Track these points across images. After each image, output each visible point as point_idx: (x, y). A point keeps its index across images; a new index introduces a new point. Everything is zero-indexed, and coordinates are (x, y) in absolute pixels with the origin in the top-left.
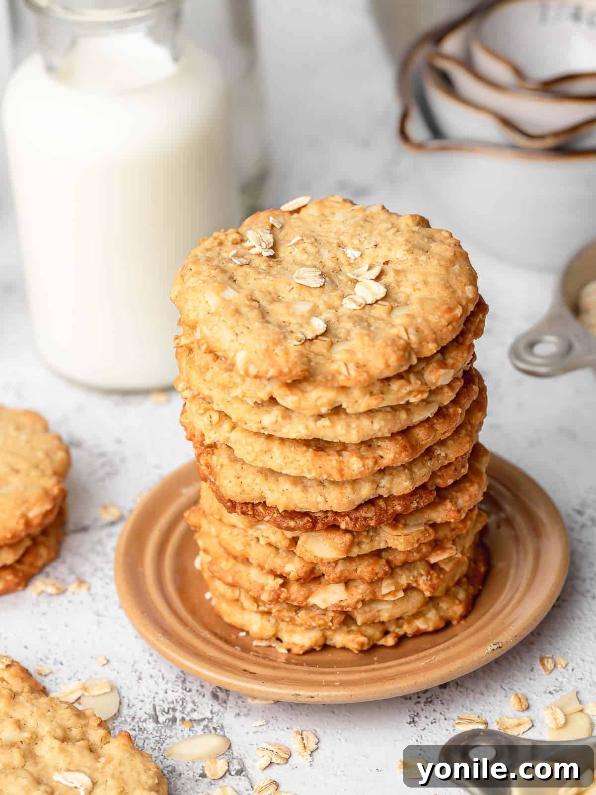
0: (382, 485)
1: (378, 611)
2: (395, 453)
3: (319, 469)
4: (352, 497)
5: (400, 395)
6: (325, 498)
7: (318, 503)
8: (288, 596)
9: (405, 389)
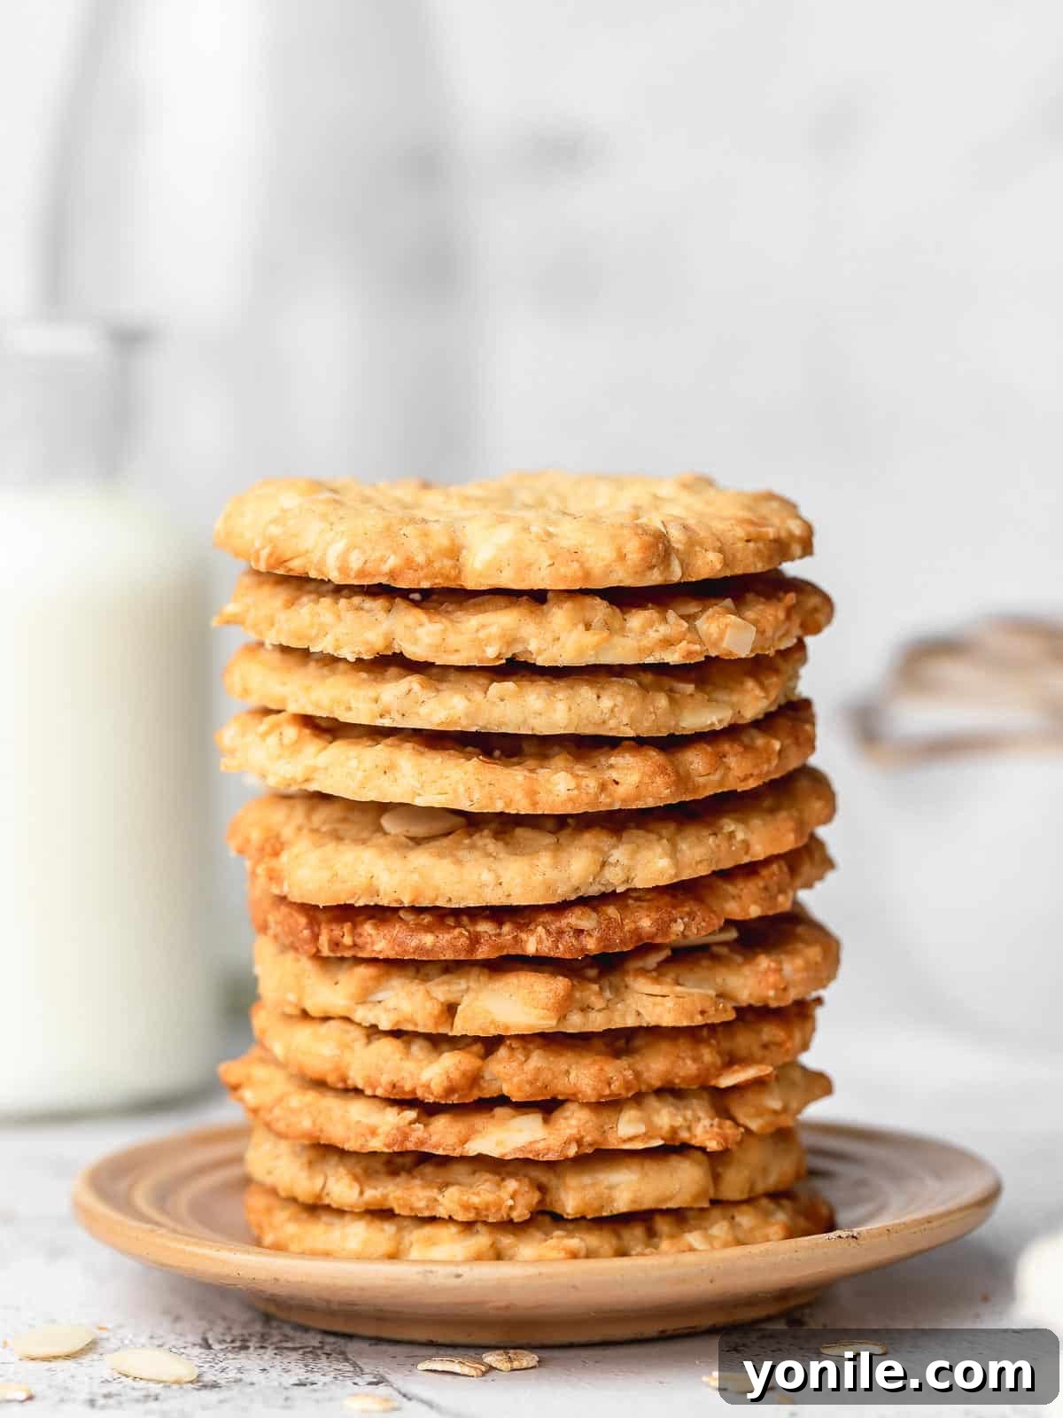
0: (612, 860)
1: (611, 1188)
2: (644, 774)
3: (487, 788)
4: (552, 874)
5: (645, 642)
6: (498, 877)
7: (483, 886)
8: (426, 1135)
9: (657, 631)
